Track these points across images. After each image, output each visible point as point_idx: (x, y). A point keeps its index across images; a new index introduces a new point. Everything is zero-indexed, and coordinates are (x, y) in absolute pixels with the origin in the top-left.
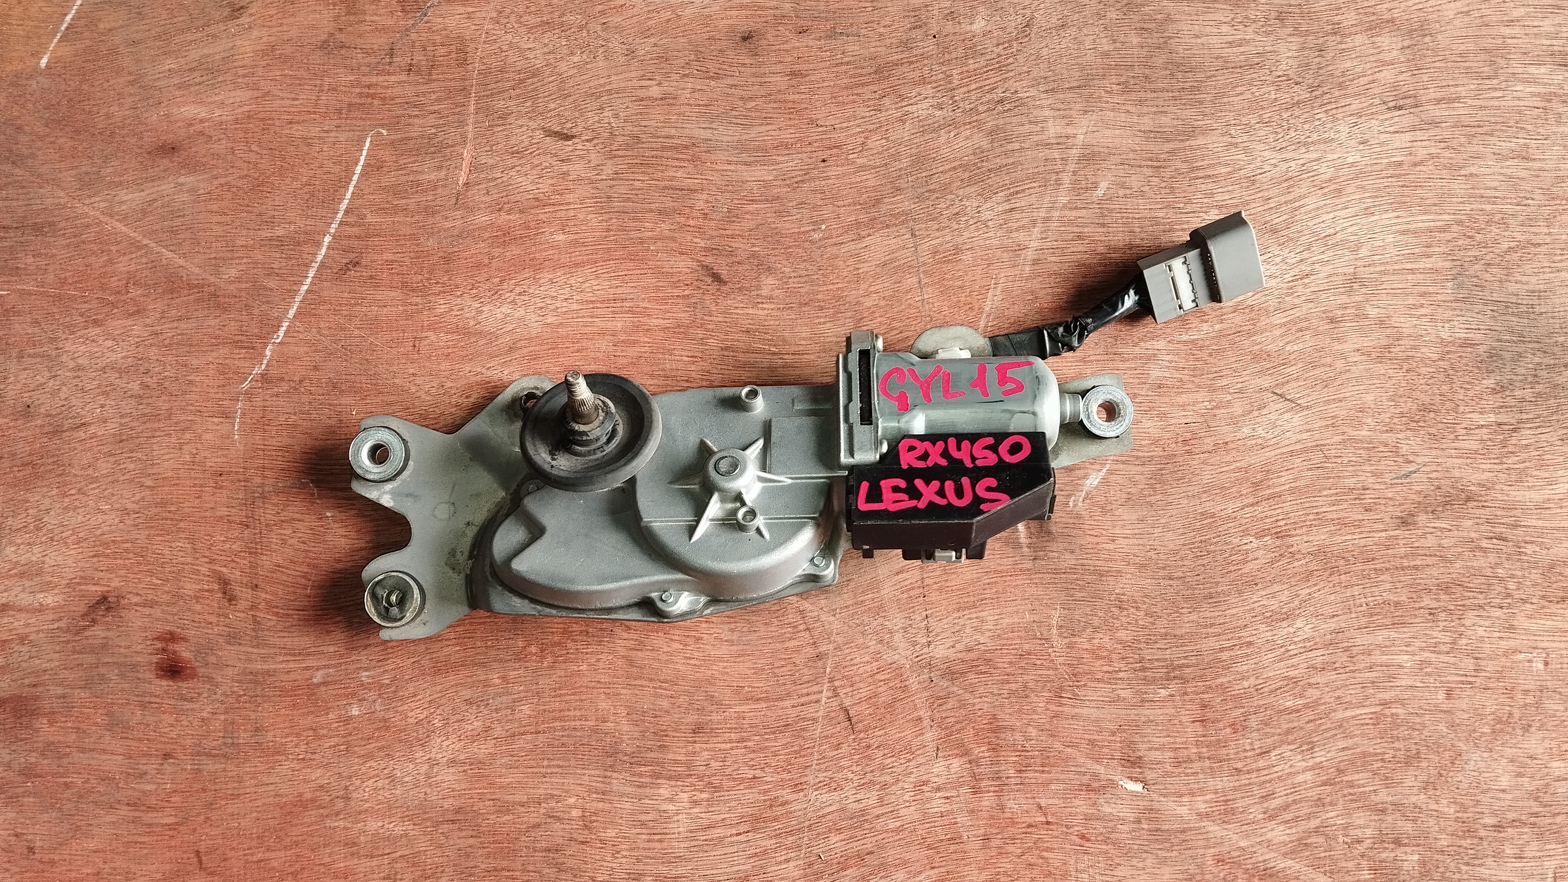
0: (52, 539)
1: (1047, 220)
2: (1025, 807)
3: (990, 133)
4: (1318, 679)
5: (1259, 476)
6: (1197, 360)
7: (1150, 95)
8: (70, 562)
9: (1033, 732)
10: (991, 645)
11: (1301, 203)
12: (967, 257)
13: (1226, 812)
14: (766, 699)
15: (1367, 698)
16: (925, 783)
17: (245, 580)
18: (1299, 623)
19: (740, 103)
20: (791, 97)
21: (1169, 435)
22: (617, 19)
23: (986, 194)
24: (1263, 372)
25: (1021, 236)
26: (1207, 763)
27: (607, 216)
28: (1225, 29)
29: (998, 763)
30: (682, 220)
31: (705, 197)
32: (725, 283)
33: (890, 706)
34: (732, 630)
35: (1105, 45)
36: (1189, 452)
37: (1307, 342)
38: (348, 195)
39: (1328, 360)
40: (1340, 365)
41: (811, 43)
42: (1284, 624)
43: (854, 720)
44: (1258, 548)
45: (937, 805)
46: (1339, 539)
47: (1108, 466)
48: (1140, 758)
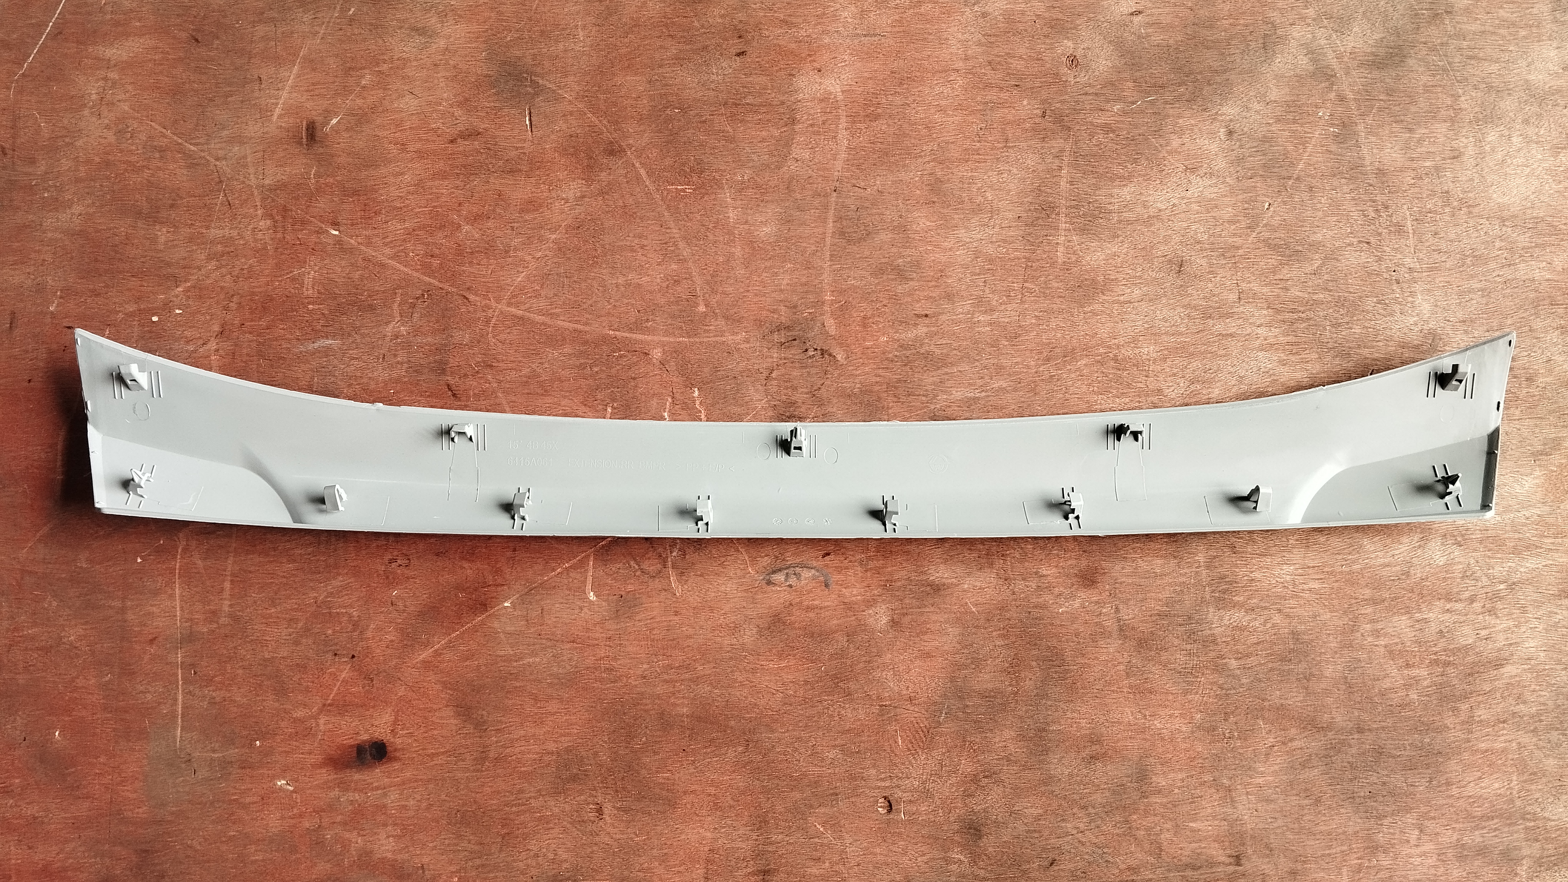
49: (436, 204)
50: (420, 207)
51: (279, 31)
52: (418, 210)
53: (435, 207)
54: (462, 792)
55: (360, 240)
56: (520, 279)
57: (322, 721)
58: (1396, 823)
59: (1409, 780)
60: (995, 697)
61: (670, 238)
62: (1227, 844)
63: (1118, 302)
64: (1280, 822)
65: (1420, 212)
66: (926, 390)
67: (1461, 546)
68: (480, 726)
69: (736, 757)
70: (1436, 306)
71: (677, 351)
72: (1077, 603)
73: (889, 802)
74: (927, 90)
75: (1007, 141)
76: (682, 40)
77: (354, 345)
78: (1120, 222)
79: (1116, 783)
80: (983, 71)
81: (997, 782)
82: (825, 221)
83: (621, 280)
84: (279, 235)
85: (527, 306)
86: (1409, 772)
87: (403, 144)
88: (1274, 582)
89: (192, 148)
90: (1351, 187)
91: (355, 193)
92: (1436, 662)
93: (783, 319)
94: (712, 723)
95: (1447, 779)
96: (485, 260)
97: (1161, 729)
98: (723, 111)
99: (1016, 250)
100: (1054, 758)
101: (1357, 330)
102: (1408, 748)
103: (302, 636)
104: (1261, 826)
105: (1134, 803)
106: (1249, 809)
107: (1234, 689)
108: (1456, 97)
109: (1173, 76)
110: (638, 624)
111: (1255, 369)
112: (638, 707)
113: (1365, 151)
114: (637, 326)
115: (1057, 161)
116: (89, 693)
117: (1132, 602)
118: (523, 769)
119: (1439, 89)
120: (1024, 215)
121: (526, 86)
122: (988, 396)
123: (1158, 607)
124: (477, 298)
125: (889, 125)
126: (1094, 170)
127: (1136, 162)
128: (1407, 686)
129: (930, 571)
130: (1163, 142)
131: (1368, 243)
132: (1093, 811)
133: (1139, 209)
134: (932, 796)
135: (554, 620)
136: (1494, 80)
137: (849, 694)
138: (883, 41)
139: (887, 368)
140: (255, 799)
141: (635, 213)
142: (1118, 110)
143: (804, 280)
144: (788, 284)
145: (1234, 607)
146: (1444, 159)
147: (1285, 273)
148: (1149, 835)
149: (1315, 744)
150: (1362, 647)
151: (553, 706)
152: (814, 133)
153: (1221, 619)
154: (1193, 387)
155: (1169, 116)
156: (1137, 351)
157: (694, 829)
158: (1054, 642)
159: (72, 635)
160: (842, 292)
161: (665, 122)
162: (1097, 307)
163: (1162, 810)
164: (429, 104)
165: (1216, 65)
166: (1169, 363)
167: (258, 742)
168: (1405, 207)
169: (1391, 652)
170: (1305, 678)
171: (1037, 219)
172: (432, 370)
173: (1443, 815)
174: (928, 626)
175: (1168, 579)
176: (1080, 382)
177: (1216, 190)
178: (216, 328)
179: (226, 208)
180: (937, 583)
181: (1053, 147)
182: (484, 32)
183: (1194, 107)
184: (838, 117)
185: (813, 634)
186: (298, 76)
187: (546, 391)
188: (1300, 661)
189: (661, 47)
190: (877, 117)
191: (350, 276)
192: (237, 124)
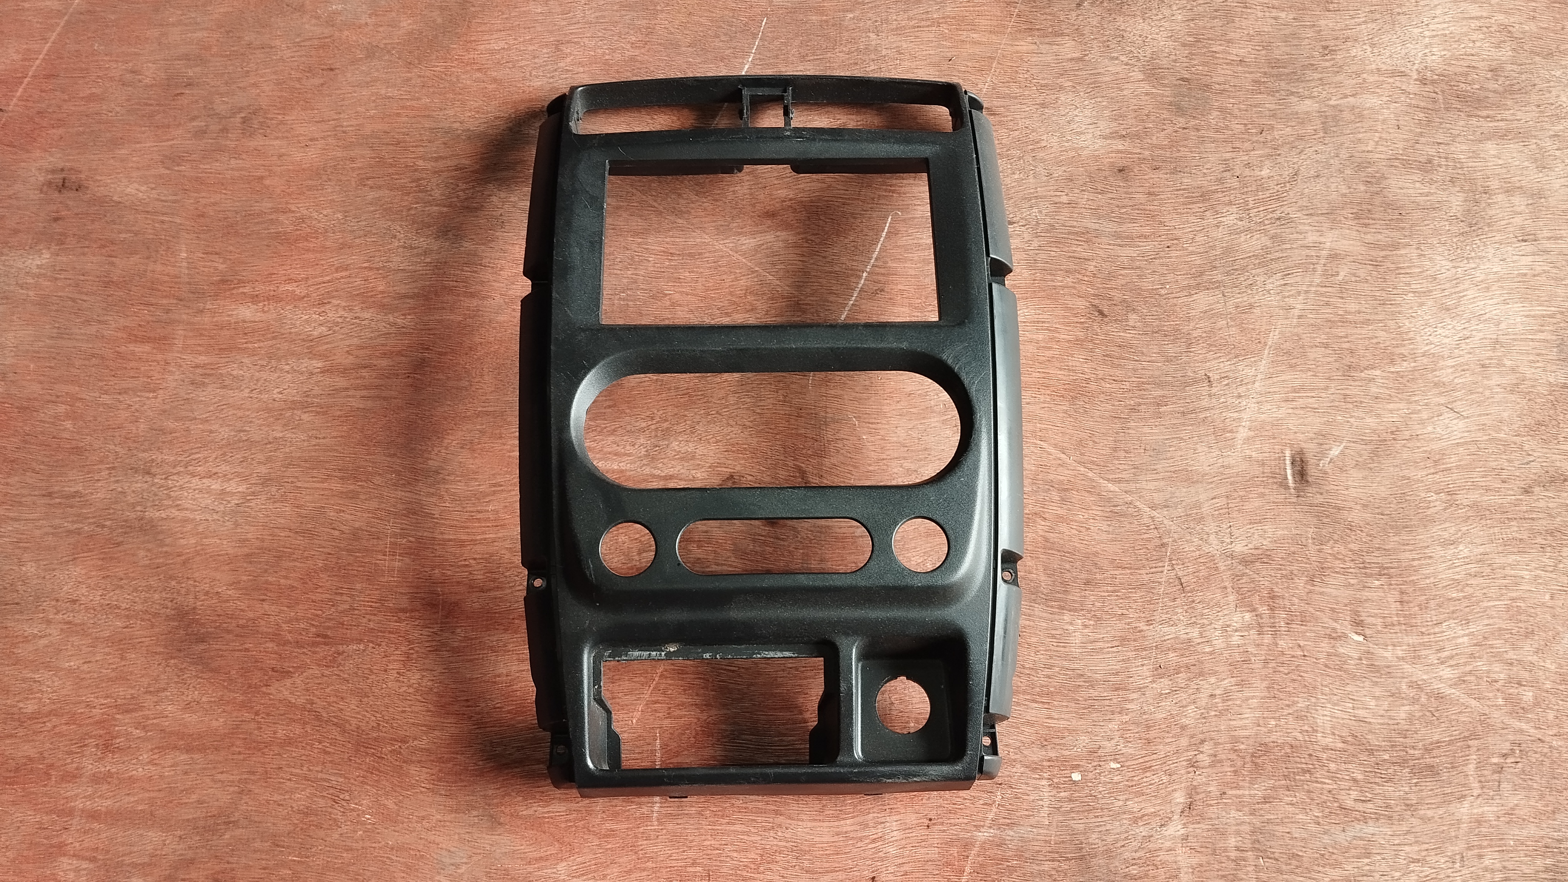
0: (700, 439)
1: (1307, 292)
2: (1291, 645)
3: (1272, 238)
4: (1472, 581)
5: (1437, 457)
6: (1400, 383)
7: (1371, 222)
8: (711, 454)
9: (1296, 601)
10: (1271, 546)
11: (1465, 293)
12: (1257, 311)
13: (1414, 658)
14: (1131, 568)
15: (1502, 595)
16: (1228, 626)
17: (815, 472)
18: (1461, 547)
19: (1117, 209)
20: (1148, 208)
21: (1382, 428)
22: (1041, 155)
23: (1270, 274)
24: (1441, 394)
25: (1291, 301)
26: (1403, 627)
27: (1034, 271)
28: (1418, 185)
29: (1274, 617)
30: (1080, 277)
31: (1094, 264)
32: (1106, 316)
33: (1207, 578)
34: (1109, 525)
35: (1344, 190)
36: (1394, 439)
37: (1468, 378)
38: (878, 250)
39: (1481, 390)
40: (1487, 393)
41: (1161, 176)
42: (1452, 547)
43: (1184, 585)
44: (1436, 500)
45: (1236, 639)
46: (1486, 498)
47: (1344, 444)
48: (1362, 621)
49: (1514, 595)
51: (1231, 303)
53: (1513, 600)
55: (1400, 653)
77: (1411, 838)
84: (1267, 639)
87: (1448, 494)
89: (1111, 487)
91: (1383, 571)
164: (1483, 428)
178: (1180, 798)
179: (1176, 589)
182: (1548, 316)
186: (1269, 376)
191: (1393, 713)
192: (1181, 449)
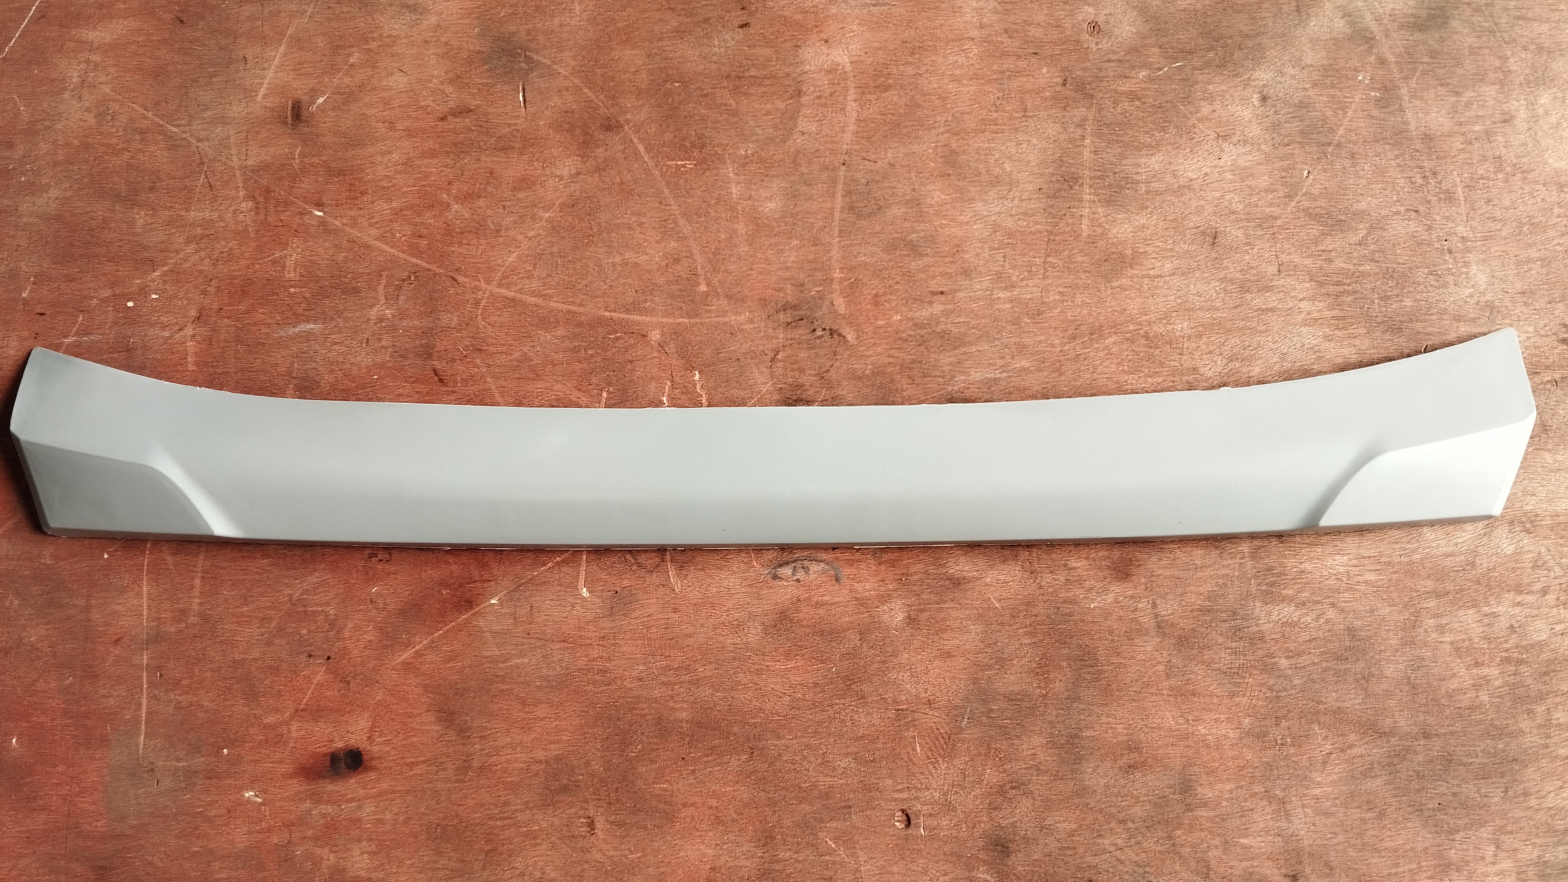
49: (424, 183)
50: (408, 186)
51: (266, 11)
52: (405, 189)
53: (424, 186)
54: (442, 805)
55: (344, 221)
56: (511, 259)
57: (294, 728)
58: (1469, 838)
59: (1483, 790)
60: (1022, 700)
61: (670, 215)
62: (1282, 862)
63: (1148, 276)
64: (1340, 838)
65: (1471, 178)
66: (943, 371)
67: (1530, 533)
68: (463, 733)
69: (740, 766)
70: (1493, 277)
71: (676, 333)
72: (1110, 598)
73: (907, 815)
74: (940, 60)
75: (1025, 110)
76: (683, 12)
77: (336, 330)
78: (1148, 192)
79: (1158, 794)
80: (999, 39)
81: (1027, 794)
82: (833, 196)
83: (618, 259)
84: (261, 217)
85: (519, 286)
86: (1482, 781)
87: (391, 123)
88: (1326, 573)
89: (174, 129)
90: (1396, 153)
91: (341, 173)
92: (1507, 660)
93: (789, 298)
94: (714, 729)
95: (1524, 789)
96: (475, 240)
97: (1206, 735)
98: (725, 83)
99: (1037, 223)
100: (1088, 767)
101: (1408, 302)
102: (1480, 754)
103: (274, 636)
104: (1319, 842)
105: (1178, 817)
106: (1306, 824)
107: (1286, 690)
108: (1504, 59)
109: (1201, 41)
110: (633, 621)
111: (1298, 346)
112: (634, 712)
113: (1409, 115)
114: (634, 307)
115: (1079, 131)
116: (49, 698)
117: (1170, 597)
118: (508, 779)
119: (1486, 51)
120: (1045, 186)
121: (520, 62)
122: (1009, 377)
123: (1199, 602)
124: (466, 280)
125: (900, 96)
126: (1119, 139)
127: (1164, 131)
128: (1477, 687)
129: (949, 564)
130: (1193, 110)
131: (1416, 211)
132: (1132, 826)
133: (1169, 179)
134: (954, 810)
135: (545, 618)
136: (1544, 41)
137: (863, 697)
138: (893, 10)
139: (901, 348)
140: (222, 811)
141: (633, 190)
142: (1143, 76)
143: (811, 257)
144: (794, 262)
145: (1283, 601)
146: (1494, 123)
147: (1328, 243)
148: (1196, 852)
149: (1377, 751)
150: (1425, 644)
151: (542, 711)
152: (821, 105)
153: (1269, 614)
154: (1231, 366)
155: (1198, 83)
156: (1170, 328)
157: (693, 845)
158: (1086, 640)
159: (34, 635)
160: (852, 269)
161: (665, 96)
162: (1125, 281)
163: (1209, 825)
164: (419, 81)
165: (1245, 29)
166: (1205, 340)
167: (225, 751)
168: (1455, 173)
169: (1457, 650)
170: (1364, 678)
171: (1060, 190)
172: (418, 355)
173: (1521, 829)
174: (948, 623)
175: (1208, 572)
176: (1108, 362)
177: (1250, 158)
178: (193, 313)
179: (207, 190)
180: (957, 576)
181: (1075, 116)
182: (476, 8)
183: (1225, 72)
184: (846, 89)
185: (823, 632)
186: (285, 55)
187: (537, 375)
188: (1358, 660)
189: (661, 20)
190: (887, 88)
191: (335, 257)
192: (221, 104)
